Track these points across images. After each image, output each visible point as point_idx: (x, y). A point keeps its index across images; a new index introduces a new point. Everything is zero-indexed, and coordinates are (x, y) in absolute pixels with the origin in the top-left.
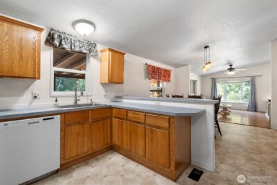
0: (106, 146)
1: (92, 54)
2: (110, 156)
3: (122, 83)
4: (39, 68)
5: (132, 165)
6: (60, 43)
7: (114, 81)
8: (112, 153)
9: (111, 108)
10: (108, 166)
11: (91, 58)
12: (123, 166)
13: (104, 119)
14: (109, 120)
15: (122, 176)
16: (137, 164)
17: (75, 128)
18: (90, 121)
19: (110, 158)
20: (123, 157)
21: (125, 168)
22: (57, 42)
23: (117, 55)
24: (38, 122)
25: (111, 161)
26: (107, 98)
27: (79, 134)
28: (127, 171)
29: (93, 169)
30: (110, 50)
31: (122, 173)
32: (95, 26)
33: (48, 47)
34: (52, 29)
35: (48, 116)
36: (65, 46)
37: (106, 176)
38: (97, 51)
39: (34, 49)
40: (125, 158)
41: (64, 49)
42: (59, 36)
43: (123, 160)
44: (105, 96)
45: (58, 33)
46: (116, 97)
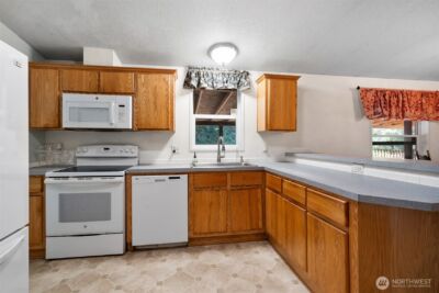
0: (256, 232)
1: (242, 88)
2: (259, 249)
3: (295, 130)
4: (172, 117)
5: (287, 277)
6: (199, 83)
7: (276, 127)
8: (264, 245)
9: (263, 172)
10: (247, 263)
11: (243, 95)
12: (269, 272)
13: (251, 188)
14: (259, 190)
15: (259, 286)
16: (296, 278)
17: (207, 195)
18: (229, 187)
19: (257, 252)
20: (278, 257)
21: (270, 275)
22: (194, 83)
23: (282, 82)
24: (164, 180)
25: (256, 256)
26: (269, 156)
27: (211, 204)
28: (272, 284)
29: (228, 259)
30: (268, 76)
31: (261, 282)
32: (236, 48)
33: (187, 90)
34: (190, 68)
35: (174, 174)
36: (204, 85)
37: (235, 276)
38: (249, 83)
39: (167, 95)
40: (282, 261)
41: (204, 88)
42: (198, 74)
43: (275, 263)
44: (266, 152)
45: (196, 71)
46: (287, 154)
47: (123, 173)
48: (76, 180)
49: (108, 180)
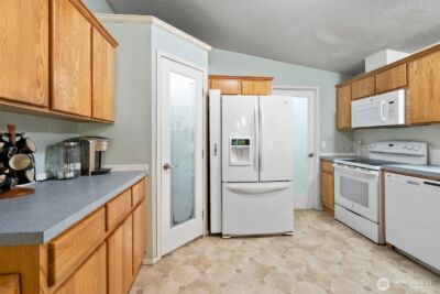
47: (378, 168)
48: (347, 168)
49: (366, 172)
